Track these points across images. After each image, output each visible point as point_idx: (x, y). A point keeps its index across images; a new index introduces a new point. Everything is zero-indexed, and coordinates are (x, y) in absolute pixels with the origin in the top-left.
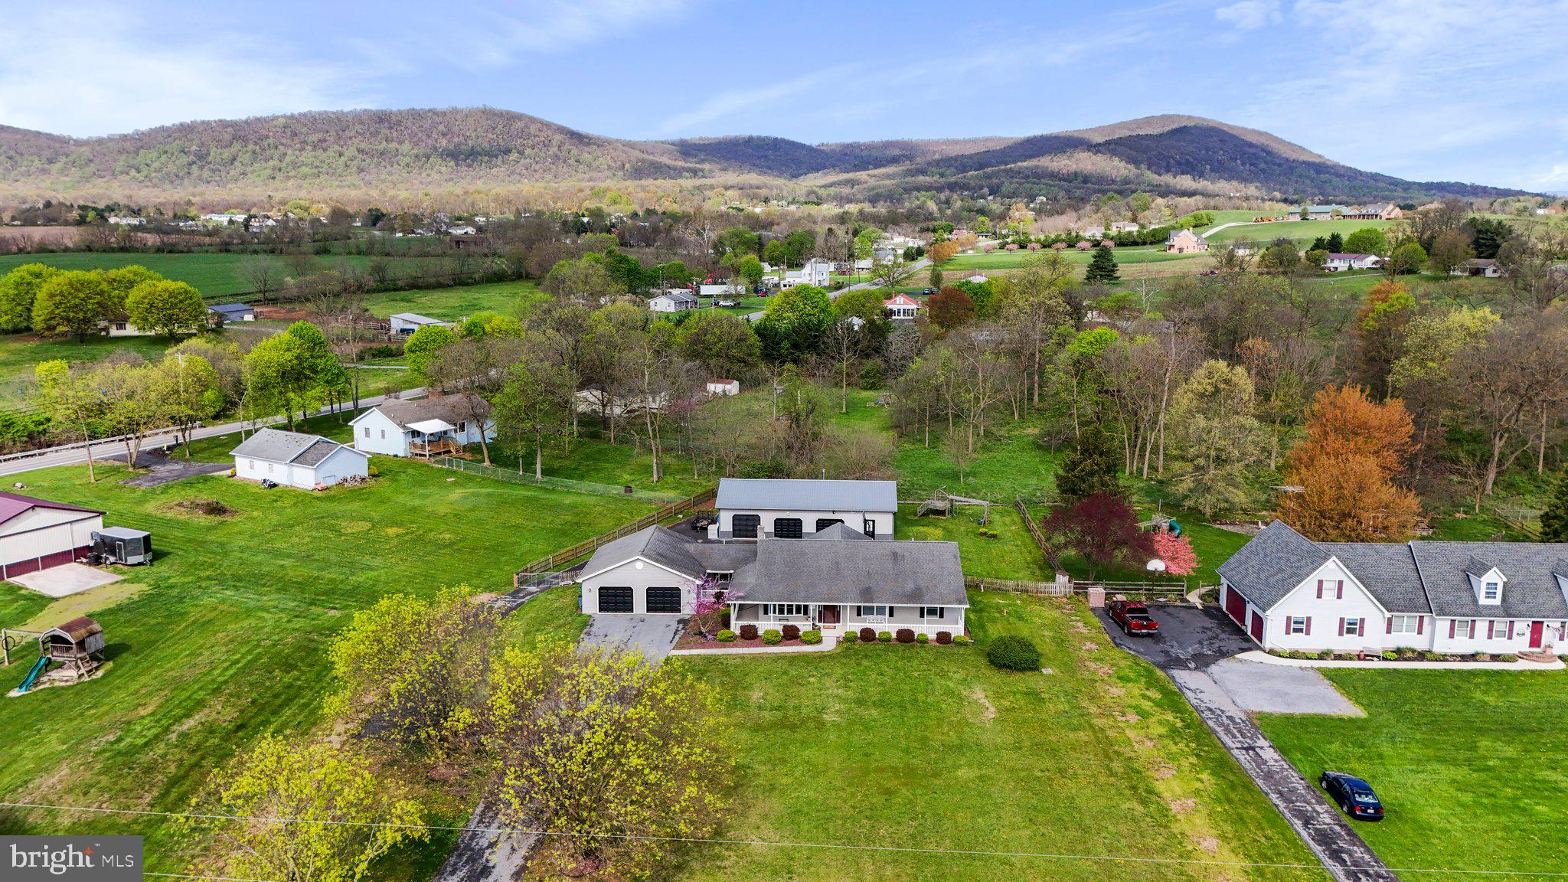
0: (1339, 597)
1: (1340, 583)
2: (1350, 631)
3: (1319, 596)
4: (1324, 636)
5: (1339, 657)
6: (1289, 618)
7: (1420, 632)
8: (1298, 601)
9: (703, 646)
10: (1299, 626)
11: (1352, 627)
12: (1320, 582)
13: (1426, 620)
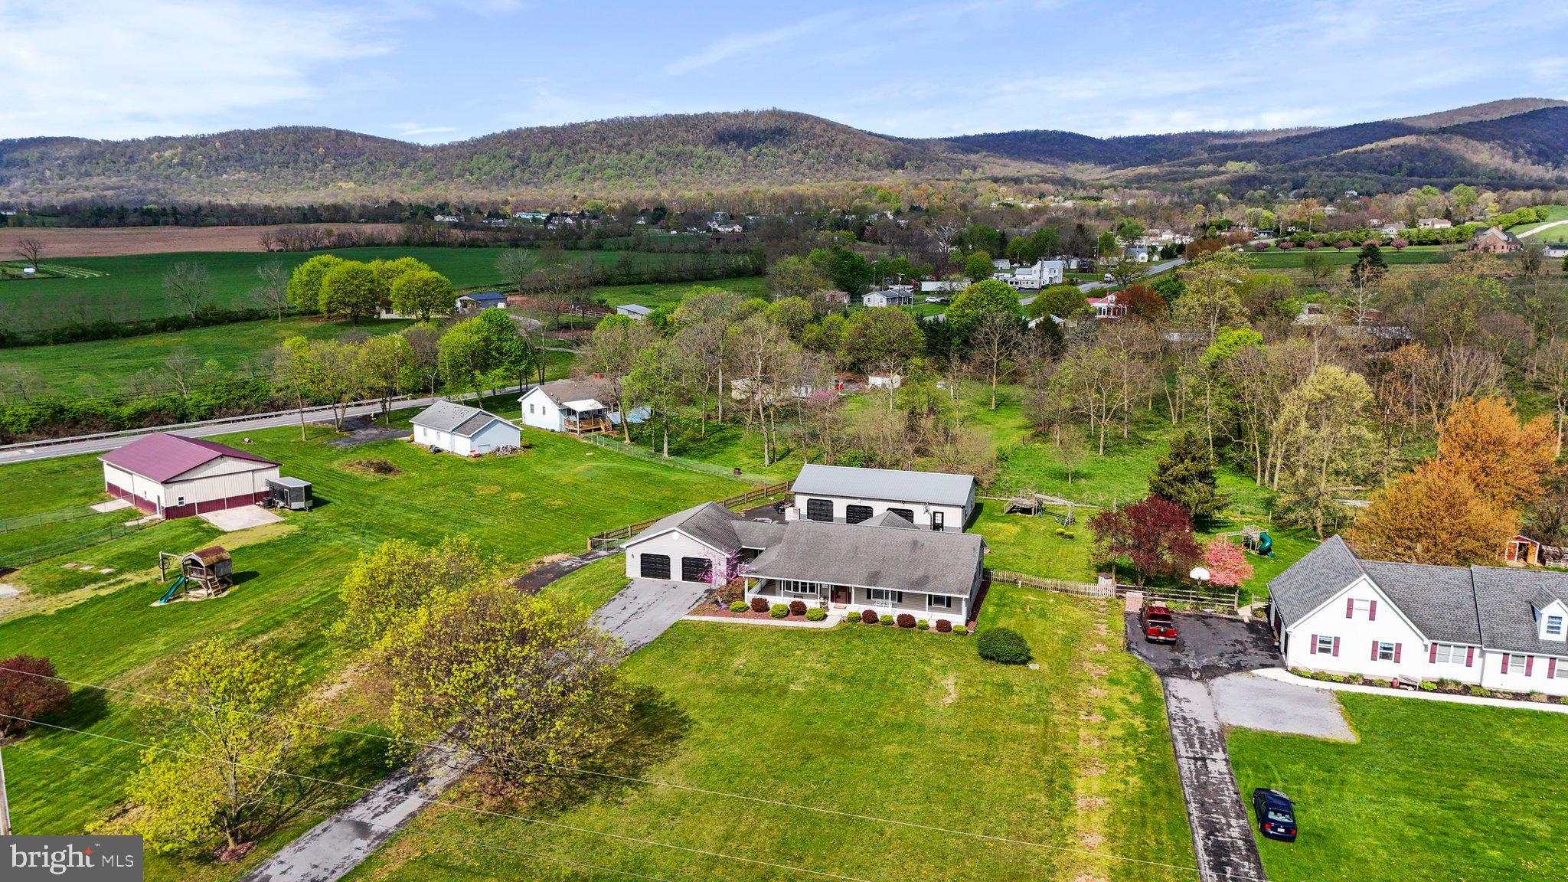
0: (1372, 618)
1: (1373, 604)
2: (1385, 656)
3: (1349, 615)
4: (1354, 659)
5: (1368, 683)
6: (1314, 637)
7: (1469, 664)
8: (1326, 619)
9: (715, 614)
10: (1326, 646)
11: (1387, 652)
12: (1350, 602)
13: (1476, 652)
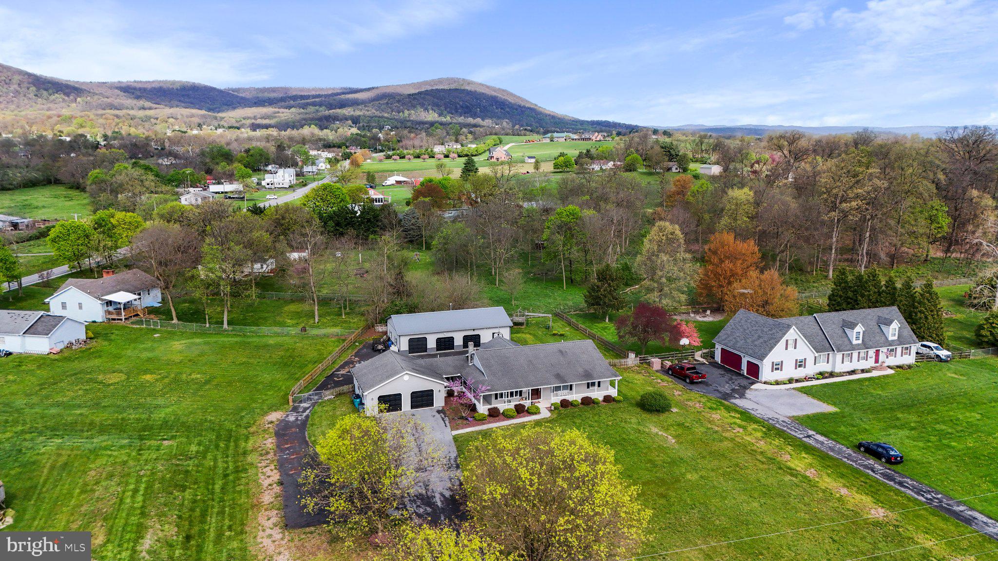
0: (795, 348)
1: (796, 340)
2: (800, 366)
3: (786, 349)
4: (790, 372)
5: (797, 381)
6: (773, 363)
7: (828, 362)
8: (777, 353)
10: (777, 367)
11: (800, 364)
12: (787, 341)
13: (831, 355)
